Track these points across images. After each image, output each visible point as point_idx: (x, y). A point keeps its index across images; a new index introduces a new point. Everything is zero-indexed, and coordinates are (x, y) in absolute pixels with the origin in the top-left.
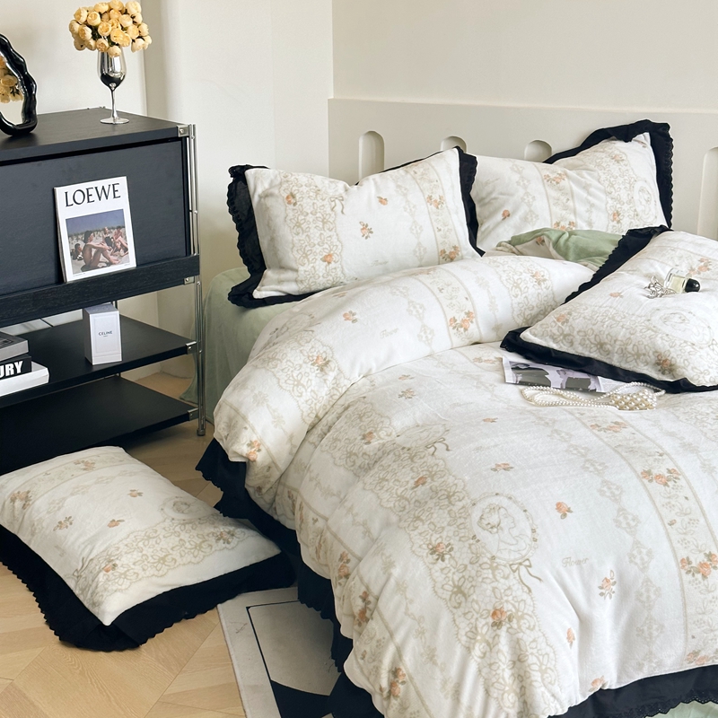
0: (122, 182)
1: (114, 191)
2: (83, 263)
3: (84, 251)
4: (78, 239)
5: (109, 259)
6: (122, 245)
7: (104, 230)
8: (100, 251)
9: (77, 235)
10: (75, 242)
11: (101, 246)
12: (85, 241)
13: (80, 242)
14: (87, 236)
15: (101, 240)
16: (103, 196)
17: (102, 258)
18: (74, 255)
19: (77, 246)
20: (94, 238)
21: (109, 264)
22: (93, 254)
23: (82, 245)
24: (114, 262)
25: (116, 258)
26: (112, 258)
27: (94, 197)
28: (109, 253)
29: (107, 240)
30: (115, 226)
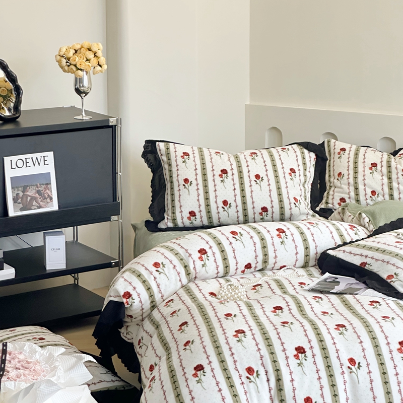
0: (50, 155)
1: (44, 161)
2: (21, 206)
3: (22, 198)
4: (18, 190)
5: (39, 204)
6: (49, 195)
7: (37, 185)
8: (33, 198)
9: (17, 187)
10: (16, 192)
11: (34, 195)
12: (23, 192)
13: (19, 192)
14: (25, 189)
15: (34, 191)
16: (37, 164)
17: (34, 203)
18: (15, 200)
19: (18, 194)
20: (30, 190)
21: (40, 207)
22: (28, 200)
23: (21, 194)
24: (43, 206)
25: (44, 204)
26: (41, 203)
27: (31, 164)
28: (39, 200)
29: (38, 192)
30: (45, 183)
